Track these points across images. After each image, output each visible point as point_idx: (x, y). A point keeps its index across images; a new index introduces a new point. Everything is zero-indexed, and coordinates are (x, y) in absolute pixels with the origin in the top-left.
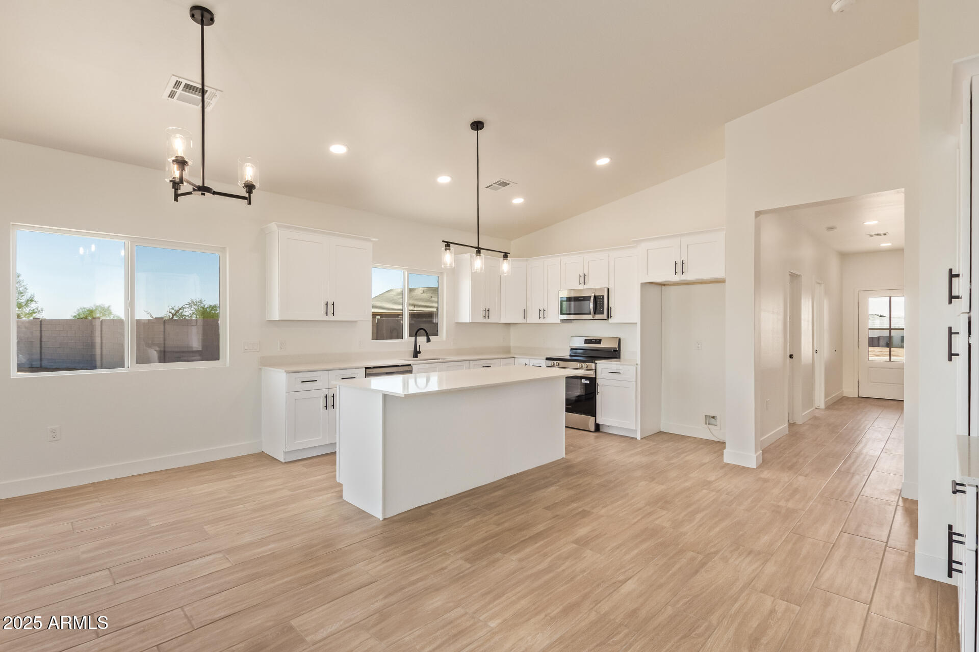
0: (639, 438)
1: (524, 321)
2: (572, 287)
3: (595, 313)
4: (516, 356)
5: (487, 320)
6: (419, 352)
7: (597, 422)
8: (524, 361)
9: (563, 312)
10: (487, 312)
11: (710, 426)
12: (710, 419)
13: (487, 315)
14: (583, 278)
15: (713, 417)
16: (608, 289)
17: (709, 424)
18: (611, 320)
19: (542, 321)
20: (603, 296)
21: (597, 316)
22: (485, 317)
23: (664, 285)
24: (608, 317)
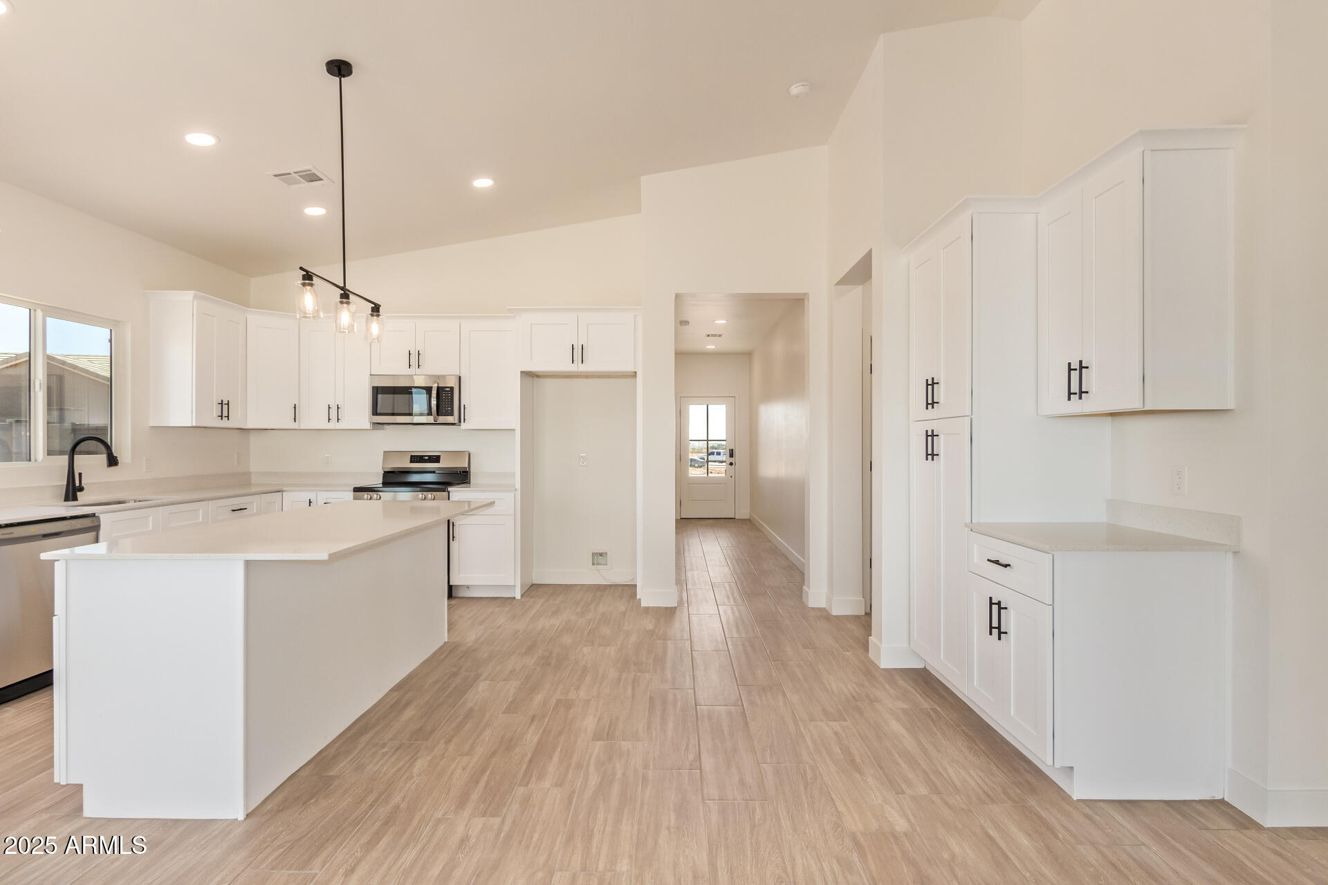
0: (518, 596)
1: (295, 426)
2: (395, 370)
3: (438, 414)
4: (284, 489)
5: (224, 423)
6: (81, 489)
7: (451, 584)
8: (305, 496)
9: (379, 412)
10: (225, 407)
11: (598, 566)
12: (599, 558)
13: (225, 414)
14: (415, 359)
15: (601, 555)
16: (460, 377)
17: (598, 564)
18: (463, 426)
19: (333, 425)
20: (452, 388)
21: (442, 419)
22: (222, 416)
23: (538, 376)
24: (460, 421)
